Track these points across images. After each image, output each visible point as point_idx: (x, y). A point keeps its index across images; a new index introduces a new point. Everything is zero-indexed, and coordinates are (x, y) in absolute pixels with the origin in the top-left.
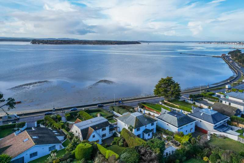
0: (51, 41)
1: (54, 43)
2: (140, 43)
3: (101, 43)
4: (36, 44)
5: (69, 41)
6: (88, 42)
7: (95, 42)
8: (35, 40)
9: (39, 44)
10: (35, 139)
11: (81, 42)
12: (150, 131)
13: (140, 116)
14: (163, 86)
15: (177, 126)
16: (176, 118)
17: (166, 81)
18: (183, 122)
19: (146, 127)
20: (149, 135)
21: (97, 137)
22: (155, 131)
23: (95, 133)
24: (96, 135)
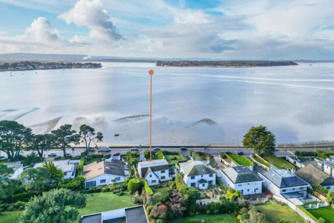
2: (297, 64)
3: (236, 64)
4: (161, 66)
8: (160, 61)
9: (163, 66)
10: (107, 169)
12: (206, 181)
13: (200, 165)
14: (251, 136)
15: (234, 182)
16: (237, 174)
17: (256, 131)
18: (244, 179)
19: (202, 176)
20: (204, 185)
21: (154, 177)
22: (214, 183)
23: (152, 173)
24: (153, 175)
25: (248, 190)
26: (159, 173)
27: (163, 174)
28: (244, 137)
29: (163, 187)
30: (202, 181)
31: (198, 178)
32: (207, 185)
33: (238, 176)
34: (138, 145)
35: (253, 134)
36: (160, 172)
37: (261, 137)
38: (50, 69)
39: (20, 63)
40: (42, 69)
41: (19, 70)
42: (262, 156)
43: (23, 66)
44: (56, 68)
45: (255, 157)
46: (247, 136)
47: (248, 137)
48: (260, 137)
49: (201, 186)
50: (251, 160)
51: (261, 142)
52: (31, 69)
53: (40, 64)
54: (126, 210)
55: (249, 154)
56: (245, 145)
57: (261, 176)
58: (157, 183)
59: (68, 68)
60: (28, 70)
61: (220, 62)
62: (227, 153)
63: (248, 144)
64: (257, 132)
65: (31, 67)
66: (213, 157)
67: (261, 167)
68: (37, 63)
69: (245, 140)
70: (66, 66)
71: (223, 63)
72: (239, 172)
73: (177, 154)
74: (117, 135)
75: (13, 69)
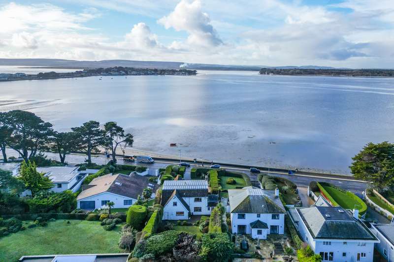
0: (286, 70)
1: (290, 72)
4: (265, 74)
5: (313, 71)
6: (344, 71)
7: (357, 72)
8: (265, 69)
9: (268, 74)
10: (116, 185)
11: (333, 71)
12: (264, 226)
13: (258, 196)
14: (365, 158)
15: (316, 235)
16: (324, 220)
17: (376, 150)
18: (336, 232)
19: (259, 216)
20: (260, 232)
21: (180, 207)
22: (281, 231)
23: (177, 200)
24: (179, 203)
25: (344, 254)
26: (190, 201)
27: (198, 204)
28: (354, 159)
29: (191, 225)
30: (258, 225)
31: (251, 218)
32: (265, 232)
33: (325, 225)
34: (192, 159)
35: (370, 155)
36: (193, 199)
37: (384, 162)
38: (142, 75)
39: (114, 68)
40: (134, 75)
41: (111, 75)
42: (385, 194)
43: (115, 71)
44: (148, 74)
45: (372, 195)
46: (359, 158)
47: (361, 159)
48: (382, 160)
49: (254, 233)
50: (365, 201)
51: (384, 170)
52: (123, 75)
53: (133, 69)
54: (98, 257)
55: (363, 190)
56: (354, 172)
57: (374, 231)
58: (185, 216)
59: (160, 74)
60: (120, 75)
61: (346, 70)
62: (323, 184)
63: (359, 172)
64: (376, 152)
65: (123, 73)
66: (295, 187)
67: (382, 214)
68: (130, 68)
69: (355, 164)
70: (159, 73)
71: (350, 72)
72: (326, 218)
73: (239, 176)
74: (173, 145)
75: (105, 74)
